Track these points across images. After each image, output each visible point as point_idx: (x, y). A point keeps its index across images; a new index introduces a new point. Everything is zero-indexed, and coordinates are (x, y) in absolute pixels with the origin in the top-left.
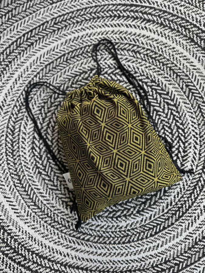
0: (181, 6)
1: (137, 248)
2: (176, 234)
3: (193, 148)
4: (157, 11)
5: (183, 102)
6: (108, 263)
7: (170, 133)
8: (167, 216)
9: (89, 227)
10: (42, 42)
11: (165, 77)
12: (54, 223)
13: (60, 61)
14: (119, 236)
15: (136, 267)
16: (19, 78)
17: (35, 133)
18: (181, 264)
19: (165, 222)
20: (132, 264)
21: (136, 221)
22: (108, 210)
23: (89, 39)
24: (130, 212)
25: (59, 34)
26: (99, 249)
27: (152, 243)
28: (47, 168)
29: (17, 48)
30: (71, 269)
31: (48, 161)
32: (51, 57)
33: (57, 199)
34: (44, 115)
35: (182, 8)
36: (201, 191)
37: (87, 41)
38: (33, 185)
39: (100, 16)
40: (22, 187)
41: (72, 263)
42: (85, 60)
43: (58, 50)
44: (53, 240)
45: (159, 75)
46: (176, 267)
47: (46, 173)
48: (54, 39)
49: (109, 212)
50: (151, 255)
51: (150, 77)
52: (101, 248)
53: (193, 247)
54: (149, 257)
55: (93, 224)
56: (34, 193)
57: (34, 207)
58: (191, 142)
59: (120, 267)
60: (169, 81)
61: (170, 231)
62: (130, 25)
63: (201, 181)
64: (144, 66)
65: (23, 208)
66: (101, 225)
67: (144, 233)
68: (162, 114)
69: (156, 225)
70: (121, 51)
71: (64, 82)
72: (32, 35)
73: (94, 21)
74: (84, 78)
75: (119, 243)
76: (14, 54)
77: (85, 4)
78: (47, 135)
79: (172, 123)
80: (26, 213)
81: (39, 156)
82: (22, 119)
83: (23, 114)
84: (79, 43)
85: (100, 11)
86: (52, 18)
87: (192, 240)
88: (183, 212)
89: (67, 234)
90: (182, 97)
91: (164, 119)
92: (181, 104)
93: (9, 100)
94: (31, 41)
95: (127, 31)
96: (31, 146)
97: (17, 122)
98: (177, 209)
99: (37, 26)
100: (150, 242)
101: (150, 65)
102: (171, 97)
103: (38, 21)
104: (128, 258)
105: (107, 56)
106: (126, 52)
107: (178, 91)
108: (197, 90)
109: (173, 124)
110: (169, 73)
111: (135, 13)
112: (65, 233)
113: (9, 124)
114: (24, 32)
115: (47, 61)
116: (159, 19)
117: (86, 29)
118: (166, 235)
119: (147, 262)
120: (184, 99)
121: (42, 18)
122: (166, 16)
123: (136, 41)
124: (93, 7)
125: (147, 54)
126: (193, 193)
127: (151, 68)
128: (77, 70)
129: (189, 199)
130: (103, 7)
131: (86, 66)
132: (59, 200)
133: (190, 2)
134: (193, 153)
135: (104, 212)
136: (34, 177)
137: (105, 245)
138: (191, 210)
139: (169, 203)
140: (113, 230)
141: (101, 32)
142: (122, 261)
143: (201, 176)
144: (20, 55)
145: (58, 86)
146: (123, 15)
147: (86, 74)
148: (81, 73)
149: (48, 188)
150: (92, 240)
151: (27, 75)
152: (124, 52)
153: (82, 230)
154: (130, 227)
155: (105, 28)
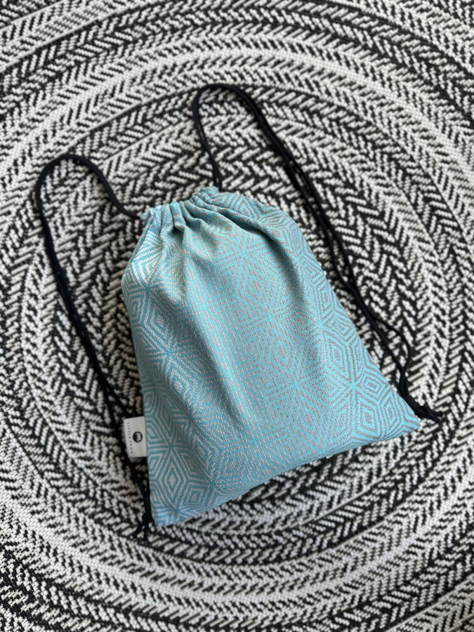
0: (422, 11)
1: (296, 575)
2: (386, 541)
3: (433, 344)
4: (366, 18)
5: (415, 237)
6: (228, 608)
7: (382, 309)
8: (369, 501)
10: (85, 73)
11: (377, 177)
12: (101, 512)
13: (128, 122)
14: (255, 546)
15: (293, 618)
16: (24, 158)
17: (60, 296)
18: (395, 610)
19: (362, 514)
20: (285, 610)
21: (297, 510)
23: (200, 72)
24: (284, 491)
25: (126, 55)
26: (208, 575)
27: (331, 562)
28: (88, 381)
29: (20, 82)
30: (139, 619)
31: (89, 366)
32: (105, 112)
33: (111, 457)
34: (82, 252)
35: (423, 16)
36: (446, 443)
37: (196, 79)
38: (52, 421)
39: (229, 18)
40: (27, 427)
41: (142, 605)
42: (189, 125)
43: (123, 94)
44: (99, 554)
45: (364, 170)
46: (385, 616)
47: (85, 395)
48: (113, 66)
50: (327, 590)
51: (341, 174)
52: (212, 573)
53: (424, 571)
54: (324, 593)
55: (196, 517)
56: (56, 441)
57: (54, 475)
58: (429, 332)
59: (256, 618)
60: (387, 186)
61: (374, 534)
62: (300, 46)
63: (448, 422)
64: (330, 147)
65: (28, 478)
66: (213, 519)
67: (315, 539)
68: (367, 263)
69: (342, 520)
70: (276, 107)
71: (136, 174)
72: (59, 54)
73: (215, 29)
74: (186, 166)
75: (255, 562)
76: (11, 97)
78: (90, 301)
79: (389, 284)
80: (35, 488)
81: (69, 354)
82: (29, 261)
83: (31, 248)
84: (175, 82)
85: (230, 7)
86: (109, 14)
87: (423, 555)
88: (404, 491)
89: (132, 540)
90: (413, 225)
91: (372, 275)
92: (411, 241)
94: (56, 68)
95: (292, 61)
96: (50, 328)
97: (15, 267)
98: (391, 485)
99: (71, 31)
100: (327, 561)
101: (344, 145)
102: (388, 224)
103: (76, 19)
104: (276, 597)
105: (242, 117)
106: (287, 110)
107: (406, 212)
108: (448, 210)
109: (392, 288)
110: (387, 168)
111: (314, 19)
112: (128, 538)
114: (39, 44)
115: (96, 120)
116: (368, 37)
117: (194, 48)
118: (363, 543)
119: (319, 606)
120: (417, 230)
121: (85, 12)
122: (385, 31)
123: (314, 85)
125: (337, 120)
126: (430, 447)
127: (346, 152)
128: (169, 147)
129: (421, 462)
131: (191, 139)
132: (114, 458)
133: (443, 3)
134: (433, 356)
136: (56, 403)
137: (221, 566)
138: (424, 487)
139: (375, 472)
140: (243, 531)
141: (231, 57)
142: (261, 603)
143: (450, 411)
144: (27, 102)
145: (120, 184)
146: (285, 21)
147: (189, 158)
148: (178, 156)
149: (89, 431)
150: (192, 555)
151: (45, 152)
152: (283, 110)
153: (169, 531)
154: (282, 525)
155: (239, 48)
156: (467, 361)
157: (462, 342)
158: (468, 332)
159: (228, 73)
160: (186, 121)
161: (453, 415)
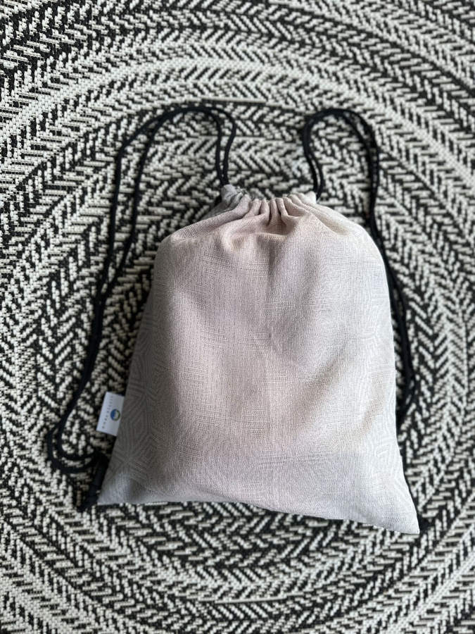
3: (419, 486)
5: (454, 375)
8: (278, 609)
9: (83, 540)
10: (228, 42)
11: (449, 299)
13: (244, 113)
14: (141, 599)
16: (123, 85)
17: (83, 243)
19: (265, 620)
21: (203, 583)
22: (150, 526)
24: (200, 558)
25: (277, 49)
26: (77, 606)
28: (62, 344)
31: (72, 329)
32: (227, 90)
33: (42, 434)
34: (129, 212)
36: (382, 590)
39: (391, 72)
42: (300, 150)
43: (254, 84)
45: (440, 285)
47: (51, 357)
48: (259, 51)
49: (150, 531)
51: (417, 277)
52: (82, 605)
55: (97, 539)
58: (421, 472)
60: (453, 312)
62: (443, 135)
63: (394, 570)
64: (420, 246)
66: (114, 550)
67: (205, 622)
69: (242, 616)
70: (390, 181)
72: (214, 7)
73: (373, 75)
74: (276, 187)
75: (132, 617)
77: (374, 23)
78: (110, 264)
81: (58, 306)
82: (70, 190)
83: (80, 178)
84: (309, 102)
85: (398, 62)
88: (317, 617)
89: (16, 531)
90: (458, 363)
92: (449, 376)
93: (67, 121)
94: (204, 19)
95: (428, 146)
96: (53, 269)
97: (52, 187)
98: (308, 604)
101: (435, 252)
102: (436, 348)
105: (354, 171)
106: (399, 189)
107: (458, 347)
110: (462, 296)
112: (14, 527)
113: (30, 182)
115: (214, 92)
117: (343, 81)
120: (459, 369)
123: (436, 180)
124: (387, 41)
125: (441, 225)
126: (364, 586)
127: (433, 260)
128: (270, 159)
129: (349, 596)
130: (408, 55)
131: (294, 165)
135: (138, 525)
136: (16, 349)
137: (96, 602)
138: (338, 623)
139: (299, 583)
140: (137, 577)
141: (373, 110)
143: (401, 559)
144: (158, 32)
145: (203, 167)
146: (442, 104)
147: (282, 181)
148: (274, 173)
149: (34, 395)
150: (71, 577)
151: (147, 92)
152: (395, 187)
153: (61, 540)
154: (180, 592)
155: (386, 106)
156: (441, 520)
157: (446, 498)
158: (456, 492)
161: (402, 565)
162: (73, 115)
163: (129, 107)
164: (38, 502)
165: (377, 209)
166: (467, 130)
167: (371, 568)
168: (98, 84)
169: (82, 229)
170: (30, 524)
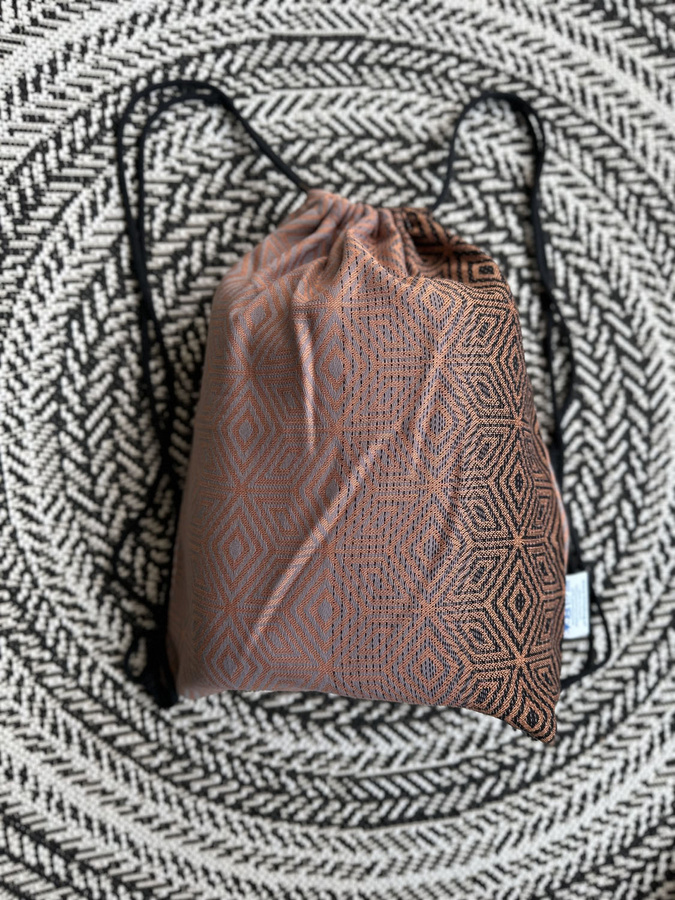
1: (292, 850)
2: (449, 850)
3: (640, 583)
6: (163, 861)
7: (590, 499)
8: (449, 778)
11: (661, 305)
12: (25, 633)
13: (335, 52)
14: (247, 780)
16: (151, 19)
17: (112, 260)
19: (431, 795)
21: (336, 750)
23: (472, 34)
24: (328, 713)
26: (154, 798)
27: (353, 850)
28: (96, 415)
30: (10, 830)
31: (108, 392)
32: (307, 19)
33: (79, 551)
34: (177, 211)
36: (598, 738)
37: (462, 40)
38: (9, 453)
41: (24, 809)
42: (424, 101)
43: (346, 8)
45: (647, 286)
47: (81, 434)
50: (328, 892)
51: (613, 276)
52: (161, 796)
58: (641, 563)
59: (201, 893)
60: (670, 324)
61: (437, 833)
62: (633, 64)
63: (613, 707)
64: (613, 231)
66: (200, 713)
67: (344, 805)
68: (596, 422)
69: (397, 792)
70: (560, 137)
71: (312, 135)
74: (393, 158)
75: (237, 806)
79: (615, 467)
81: (84, 358)
82: (86, 181)
83: (99, 163)
84: (429, 30)
87: (495, 893)
88: (507, 784)
89: (54, 696)
91: (596, 443)
92: (671, 419)
93: (72, 76)
95: (613, 81)
96: (72, 303)
97: (60, 179)
98: (492, 767)
100: (348, 846)
101: (634, 237)
102: (649, 379)
104: (246, 872)
105: (505, 126)
106: (575, 148)
109: (616, 475)
112: (50, 691)
113: (26, 171)
115: (288, 23)
118: (413, 840)
123: (628, 131)
125: (640, 196)
126: (571, 734)
127: (633, 250)
128: (380, 118)
129: (550, 750)
131: (417, 123)
132: (84, 555)
134: (632, 601)
136: (28, 426)
137: (180, 791)
138: (540, 790)
139: (477, 738)
140: (238, 750)
141: (526, 33)
142: (219, 874)
143: (622, 692)
145: (281, 136)
146: (629, 17)
147: (402, 148)
148: (387, 138)
149: (61, 495)
150: (142, 757)
151: (188, 28)
152: (568, 145)
153: (122, 704)
154: (303, 765)
155: (545, 26)
159: (512, 54)
160: (421, 94)
161: (625, 699)
162: (80, 67)
163: (163, 53)
164: (82, 652)
165: (544, 180)
166: (669, 52)
167: (579, 707)
168: (114, 19)
169: (109, 240)
170: (73, 684)
